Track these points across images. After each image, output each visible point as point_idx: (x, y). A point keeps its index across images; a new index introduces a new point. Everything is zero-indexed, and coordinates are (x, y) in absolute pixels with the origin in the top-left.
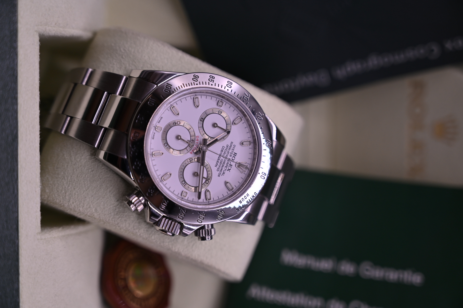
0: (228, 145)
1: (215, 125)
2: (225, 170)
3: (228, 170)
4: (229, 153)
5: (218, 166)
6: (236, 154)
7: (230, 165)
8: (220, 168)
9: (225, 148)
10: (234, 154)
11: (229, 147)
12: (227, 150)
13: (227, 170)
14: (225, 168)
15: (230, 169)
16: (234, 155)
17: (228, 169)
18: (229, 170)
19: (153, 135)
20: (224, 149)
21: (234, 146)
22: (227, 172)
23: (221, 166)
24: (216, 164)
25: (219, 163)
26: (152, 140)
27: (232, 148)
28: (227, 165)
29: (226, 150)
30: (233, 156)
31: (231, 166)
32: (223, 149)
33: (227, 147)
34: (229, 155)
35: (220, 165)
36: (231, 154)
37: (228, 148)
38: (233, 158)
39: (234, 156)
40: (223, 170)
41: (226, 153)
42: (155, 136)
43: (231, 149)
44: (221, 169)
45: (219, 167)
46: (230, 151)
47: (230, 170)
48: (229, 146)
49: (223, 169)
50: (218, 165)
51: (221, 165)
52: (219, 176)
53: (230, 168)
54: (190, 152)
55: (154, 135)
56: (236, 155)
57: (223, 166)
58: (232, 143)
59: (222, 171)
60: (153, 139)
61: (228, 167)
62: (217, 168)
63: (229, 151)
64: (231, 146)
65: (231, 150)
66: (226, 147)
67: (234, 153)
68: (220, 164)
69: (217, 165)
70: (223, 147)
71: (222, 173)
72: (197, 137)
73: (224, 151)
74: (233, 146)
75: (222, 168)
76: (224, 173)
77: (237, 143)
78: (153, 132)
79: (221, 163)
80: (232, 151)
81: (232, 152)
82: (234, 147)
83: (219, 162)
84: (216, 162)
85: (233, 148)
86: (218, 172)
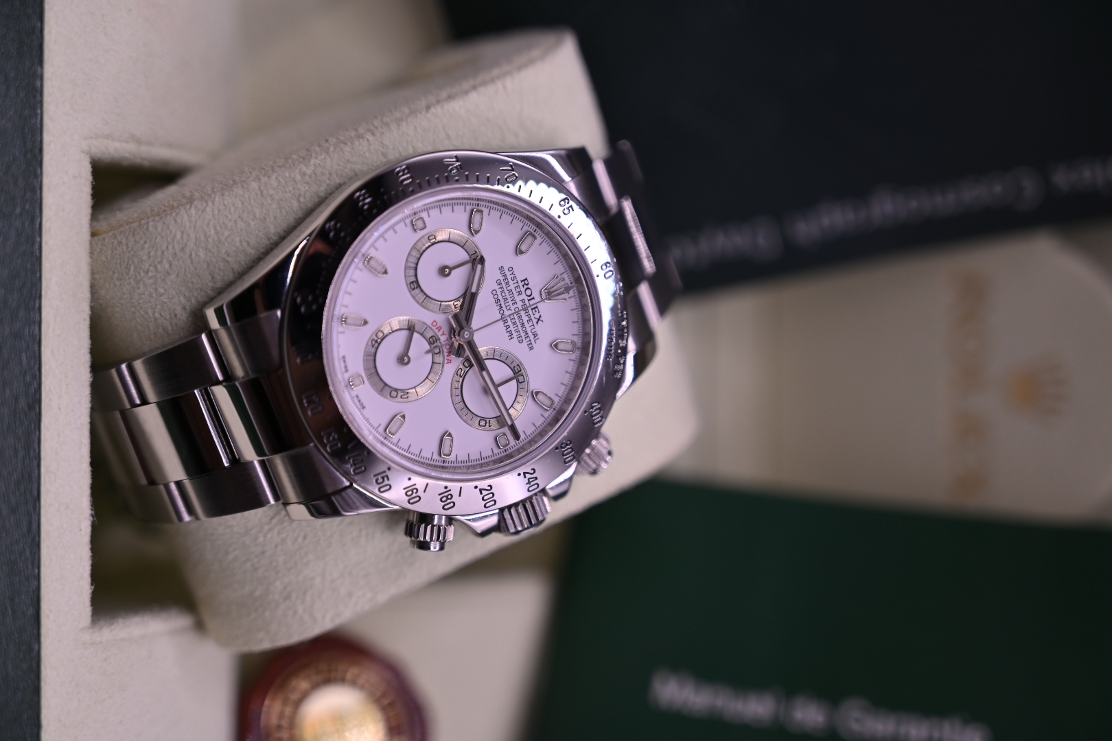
0: (498, 282)
1: (444, 271)
2: (533, 327)
3: (537, 323)
4: (514, 291)
5: (515, 335)
6: (526, 279)
7: (532, 309)
8: (521, 332)
9: (499, 291)
10: (523, 283)
11: (502, 282)
12: (506, 291)
13: (535, 324)
14: (531, 324)
15: (540, 316)
16: (523, 286)
17: (535, 321)
18: (539, 320)
19: (357, 402)
20: (499, 293)
21: (511, 269)
22: (539, 328)
23: (520, 329)
24: (508, 334)
25: (512, 328)
26: (364, 412)
27: (509, 277)
28: (529, 316)
29: (502, 292)
30: (523, 290)
31: (536, 309)
32: (496, 296)
33: (500, 284)
34: (516, 294)
35: (516, 328)
36: (518, 290)
37: (504, 285)
38: (528, 292)
39: (526, 287)
40: (529, 332)
41: (508, 296)
42: (362, 401)
43: (510, 280)
44: (524, 334)
45: (517, 334)
46: (512, 287)
47: (541, 319)
48: (502, 278)
49: (529, 330)
50: (513, 332)
51: (519, 326)
52: (531, 348)
53: (537, 316)
54: (446, 361)
55: (359, 401)
56: (526, 282)
57: (523, 325)
58: (501, 269)
59: (530, 334)
60: (364, 407)
61: (532, 317)
62: (516, 337)
63: (509, 288)
64: (505, 276)
65: (511, 283)
66: (499, 287)
67: (522, 281)
68: (515, 326)
69: (511, 335)
70: (494, 292)
71: (532, 337)
72: (435, 324)
73: (500, 297)
74: (508, 273)
75: (524, 329)
76: (535, 335)
77: (510, 260)
78: (352, 398)
79: (514, 323)
80: (515, 281)
81: (516, 285)
82: (511, 272)
83: (511, 325)
84: (505, 332)
85: (512, 276)
86: (525, 343)
